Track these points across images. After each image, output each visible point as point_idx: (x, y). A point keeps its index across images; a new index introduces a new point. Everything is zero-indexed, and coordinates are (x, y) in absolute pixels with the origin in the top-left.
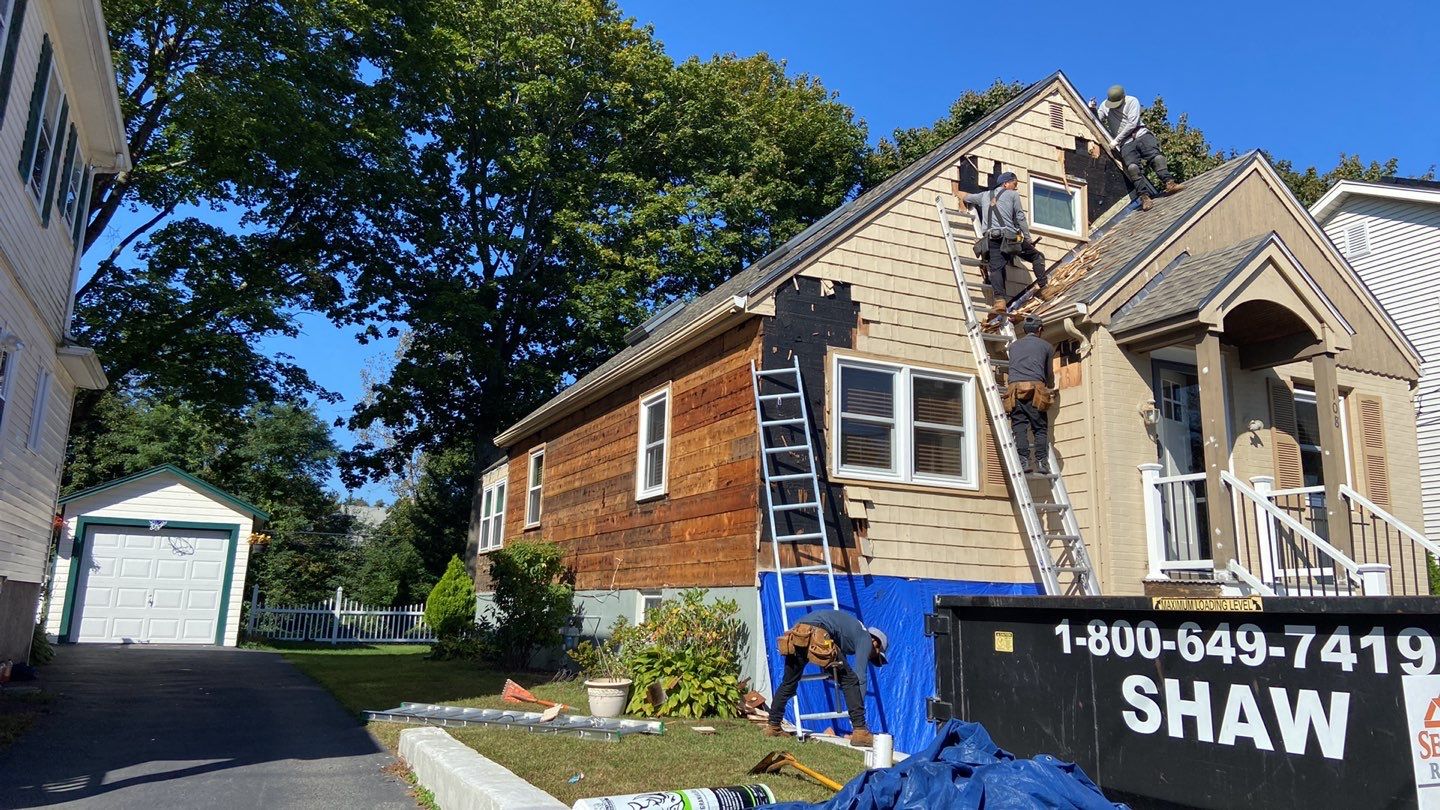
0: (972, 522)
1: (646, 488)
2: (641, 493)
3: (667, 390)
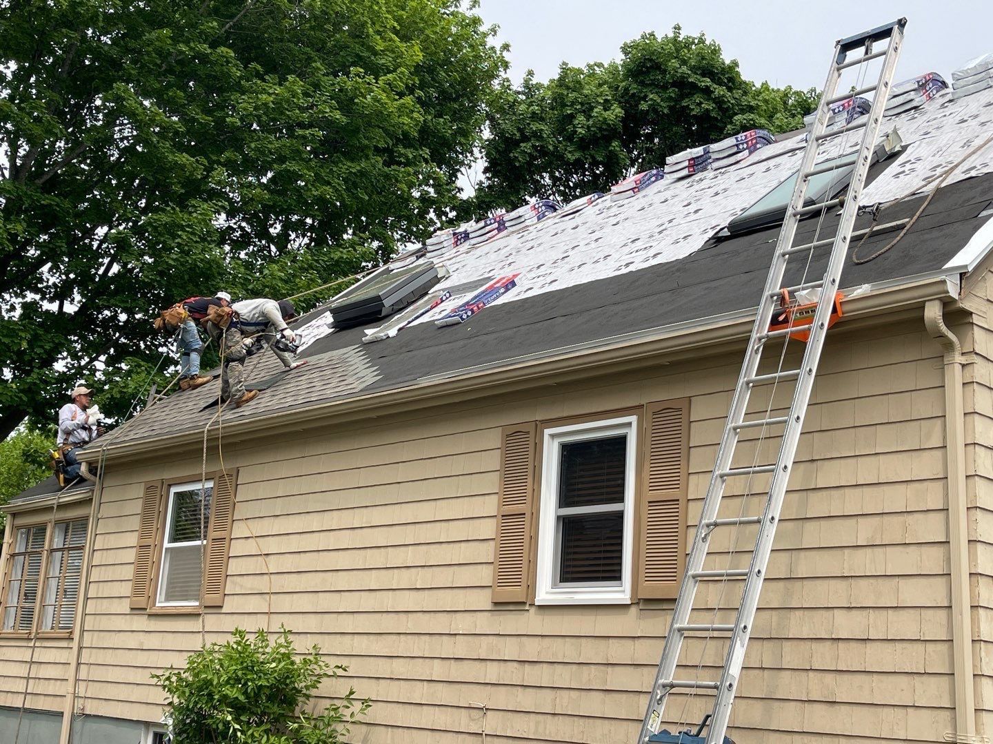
1: (554, 586)
2: (547, 589)
3: (633, 419)
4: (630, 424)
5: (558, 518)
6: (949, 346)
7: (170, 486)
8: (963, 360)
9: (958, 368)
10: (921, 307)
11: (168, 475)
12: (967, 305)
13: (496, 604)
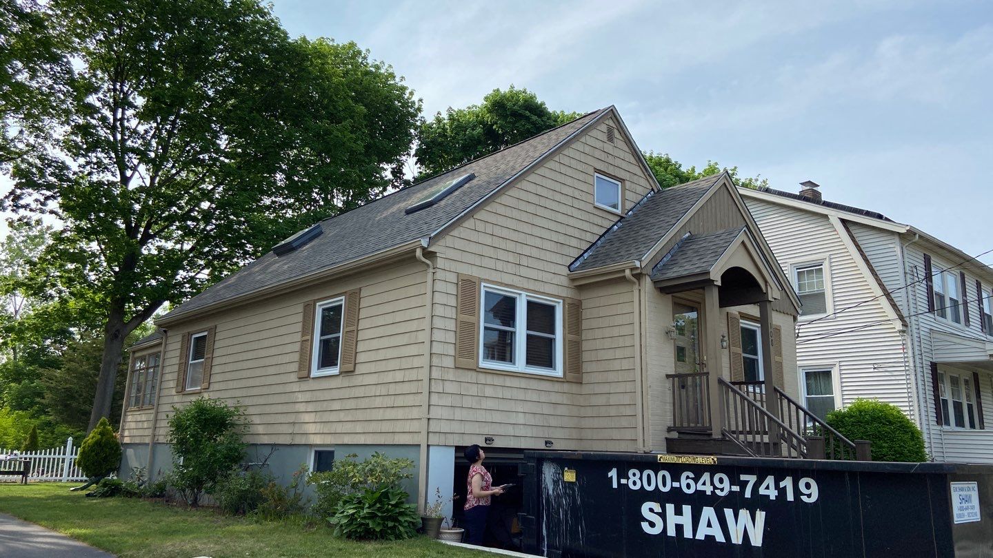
1: (318, 369)
2: (315, 372)
3: (343, 297)
4: (342, 300)
5: (320, 341)
6: (428, 265)
7: (192, 335)
8: (434, 271)
9: (431, 275)
10: (414, 251)
11: (191, 330)
12: (432, 249)
13: (300, 378)
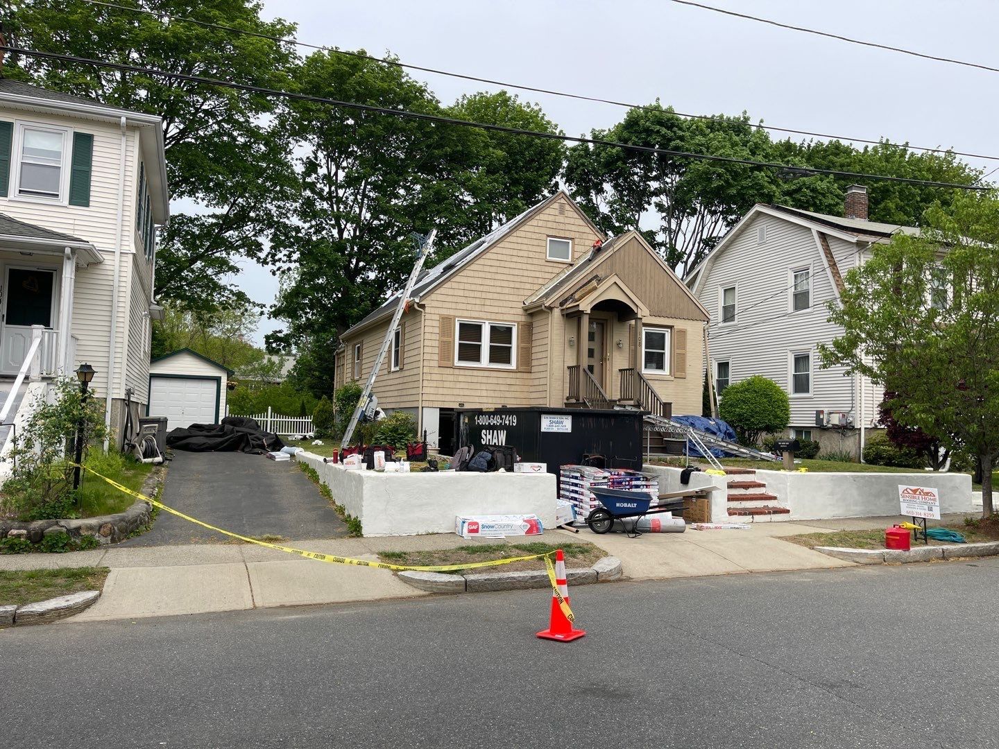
0: (513, 382)
1: (394, 367)
3: (401, 327)
5: (394, 351)
6: (422, 311)
7: (355, 345)
8: (425, 314)
9: (423, 316)
10: (413, 305)
11: (355, 342)
13: (388, 372)
